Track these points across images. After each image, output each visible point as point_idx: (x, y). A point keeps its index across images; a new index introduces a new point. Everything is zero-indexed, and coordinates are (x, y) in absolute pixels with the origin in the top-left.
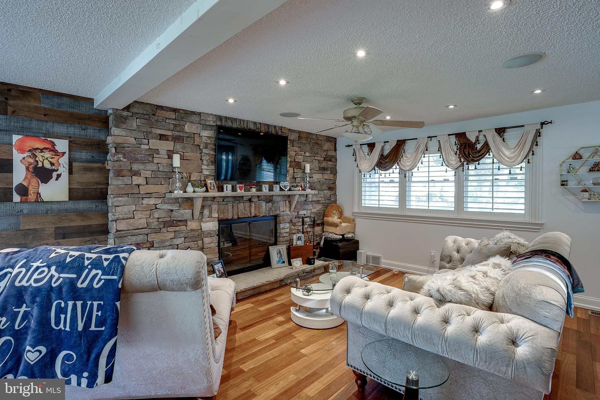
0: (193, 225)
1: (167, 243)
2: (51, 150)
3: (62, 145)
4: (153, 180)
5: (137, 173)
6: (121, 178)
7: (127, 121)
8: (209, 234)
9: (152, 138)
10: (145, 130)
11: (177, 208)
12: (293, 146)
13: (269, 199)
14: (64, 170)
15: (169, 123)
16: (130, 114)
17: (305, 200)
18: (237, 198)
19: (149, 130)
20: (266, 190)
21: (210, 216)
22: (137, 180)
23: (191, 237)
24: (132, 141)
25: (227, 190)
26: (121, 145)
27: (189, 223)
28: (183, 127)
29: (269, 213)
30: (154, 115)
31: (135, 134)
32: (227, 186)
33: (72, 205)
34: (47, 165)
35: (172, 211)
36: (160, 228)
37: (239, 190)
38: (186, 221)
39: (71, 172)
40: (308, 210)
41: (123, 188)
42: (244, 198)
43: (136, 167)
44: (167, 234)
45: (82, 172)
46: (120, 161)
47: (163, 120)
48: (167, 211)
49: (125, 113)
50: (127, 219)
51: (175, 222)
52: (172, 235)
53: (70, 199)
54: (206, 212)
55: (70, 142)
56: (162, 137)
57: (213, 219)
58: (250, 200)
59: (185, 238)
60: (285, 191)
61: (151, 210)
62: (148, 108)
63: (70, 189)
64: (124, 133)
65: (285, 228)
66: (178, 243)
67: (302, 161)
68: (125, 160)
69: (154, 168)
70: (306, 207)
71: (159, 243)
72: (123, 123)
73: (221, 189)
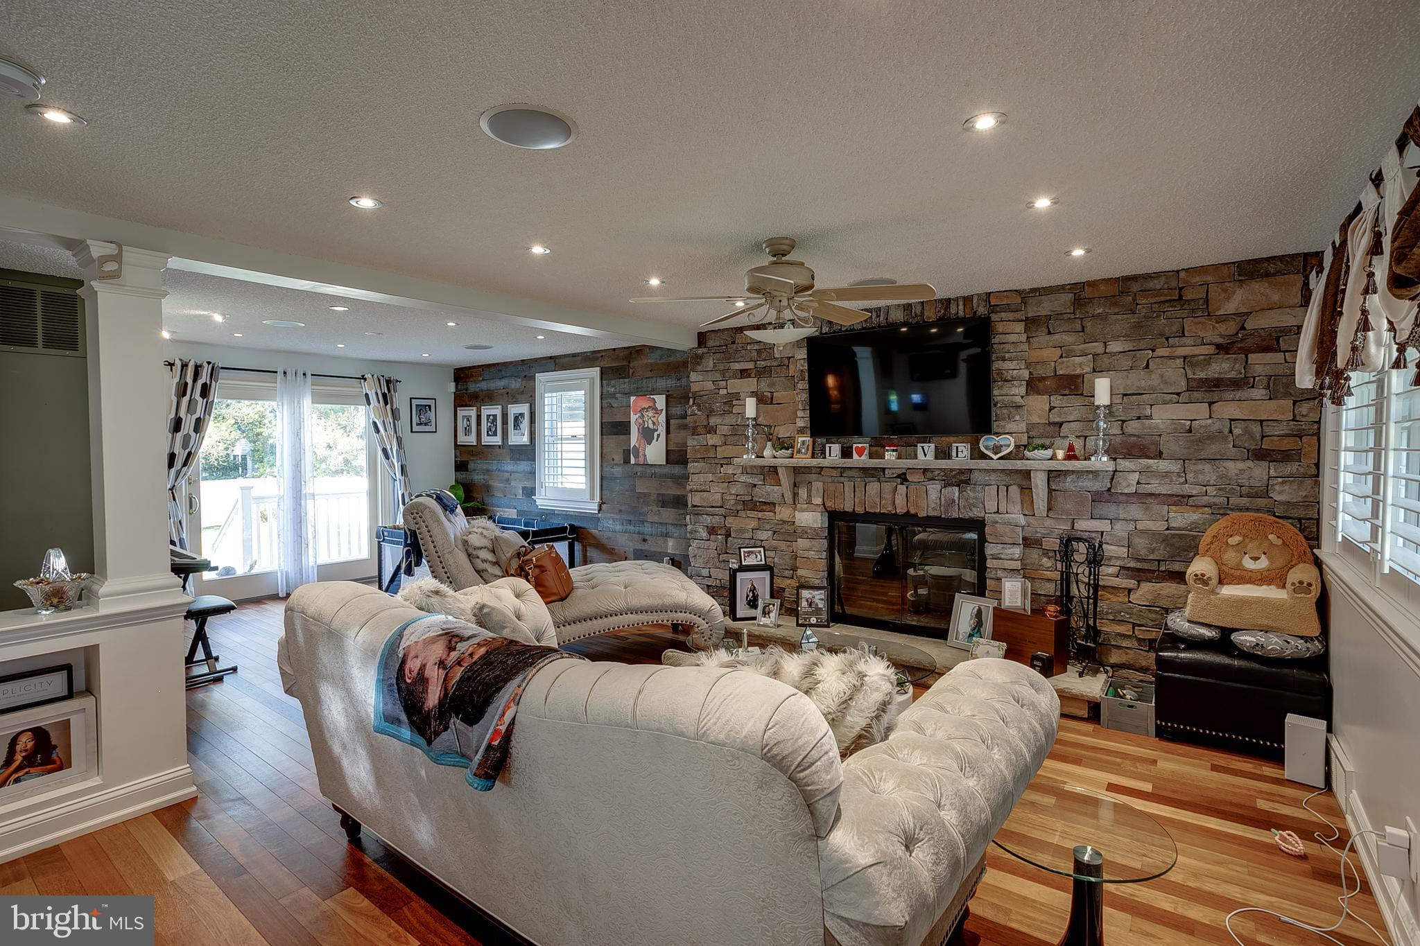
0: (783, 513)
1: (747, 534)
2: (653, 409)
3: (660, 401)
4: (732, 438)
5: (711, 430)
6: (696, 437)
7: (703, 361)
8: (805, 533)
9: (730, 378)
10: (722, 368)
11: (760, 483)
12: (1049, 333)
13: (961, 479)
14: (662, 430)
15: (750, 351)
16: (705, 350)
17: (1109, 490)
18: (870, 472)
19: (727, 366)
20: (925, 456)
21: (809, 502)
22: (712, 440)
23: (782, 533)
24: (710, 386)
25: (830, 456)
26: (698, 394)
27: (778, 509)
28: (771, 351)
29: (947, 511)
30: (733, 343)
31: (712, 376)
32: (830, 447)
33: (670, 470)
34: (651, 426)
35: (755, 485)
36: (738, 511)
37: (855, 456)
38: (774, 504)
39: (668, 432)
40: (1117, 519)
41: (699, 450)
42: (886, 473)
43: (713, 421)
44: (747, 521)
45: (678, 431)
46: (696, 414)
47: (743, 347)
48: (746, 486)
49: (700, 351)
50: (701, 491)
51: (758, 504)
52: (754, 524)
53: (667, 462)
54: (803, 493)
55: (667, 397)
56: (744, 374)
57: (815, 507)
58: (903, 478)
59: (775, 532)
60: (992, 459)
61: (729, 482)
62: (725, 336)
63: (667, 451)
64: (700, 378)
65: (1002, 556)
66: (762, 538)
67: (1088, 369)
68: (699, 413)
69: (733, 421)
70: (1111, 509)
71: (736, 531)
72: (699, 364)
73: (819, 452)
